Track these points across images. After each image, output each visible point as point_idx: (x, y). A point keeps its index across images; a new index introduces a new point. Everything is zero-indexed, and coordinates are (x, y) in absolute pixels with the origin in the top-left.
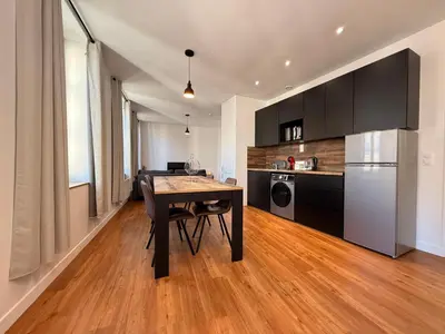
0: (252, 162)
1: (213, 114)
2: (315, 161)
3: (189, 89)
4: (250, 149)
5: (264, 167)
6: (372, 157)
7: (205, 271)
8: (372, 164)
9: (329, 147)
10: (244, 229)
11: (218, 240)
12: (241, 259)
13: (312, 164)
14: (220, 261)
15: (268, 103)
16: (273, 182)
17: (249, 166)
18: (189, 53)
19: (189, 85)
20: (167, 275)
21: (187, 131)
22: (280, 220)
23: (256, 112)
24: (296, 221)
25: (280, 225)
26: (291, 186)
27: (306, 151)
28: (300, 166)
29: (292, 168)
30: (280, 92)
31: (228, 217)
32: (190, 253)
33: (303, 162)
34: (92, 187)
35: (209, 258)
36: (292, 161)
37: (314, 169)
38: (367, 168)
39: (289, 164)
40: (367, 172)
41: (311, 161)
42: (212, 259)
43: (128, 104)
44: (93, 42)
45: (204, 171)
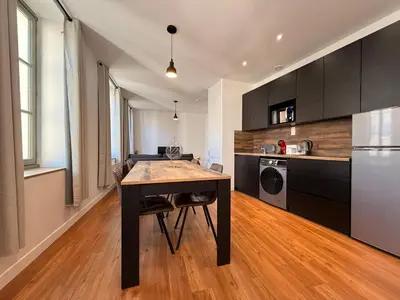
0: (240, 147)
1: (200, 99)
2: (310, 144)
3: (172, 68)
4: (237, 133)
5: (252, 151)
6: (381, 140)
7: (184, 279)
8: (381, 148)
9: (326, 130)
10: (232, 219)
11: (202, 233)
12: (228, 262)
13: (306, 149)
14: (203, 264)
15: (255, 86)
16: (263, 168)
17: (236, 150)
18: (172, 30)
19: (172, 63)
20: (138, 284)
21: (176, 117)
22: (270, 209)
23: (243, 96)
24: (288, 210)
25: (271, 214)
26: (283, 172)
27: (299, 134)
28: (291, 151)
29: (282, 153)
30: (268, 74)
31: (213, 207)
32: (169, 251)
33: (295, 146)
34: (69, 173)
35: (189, 257)
36: (283, 145)
37: (309, 153)
38: (373, 153)
39: (279, 149)
40: (373, 158)
41: (304, 144)
42: (193, 261)
43: (118, 91)
44: (71, 20)
45: (191, 156)
